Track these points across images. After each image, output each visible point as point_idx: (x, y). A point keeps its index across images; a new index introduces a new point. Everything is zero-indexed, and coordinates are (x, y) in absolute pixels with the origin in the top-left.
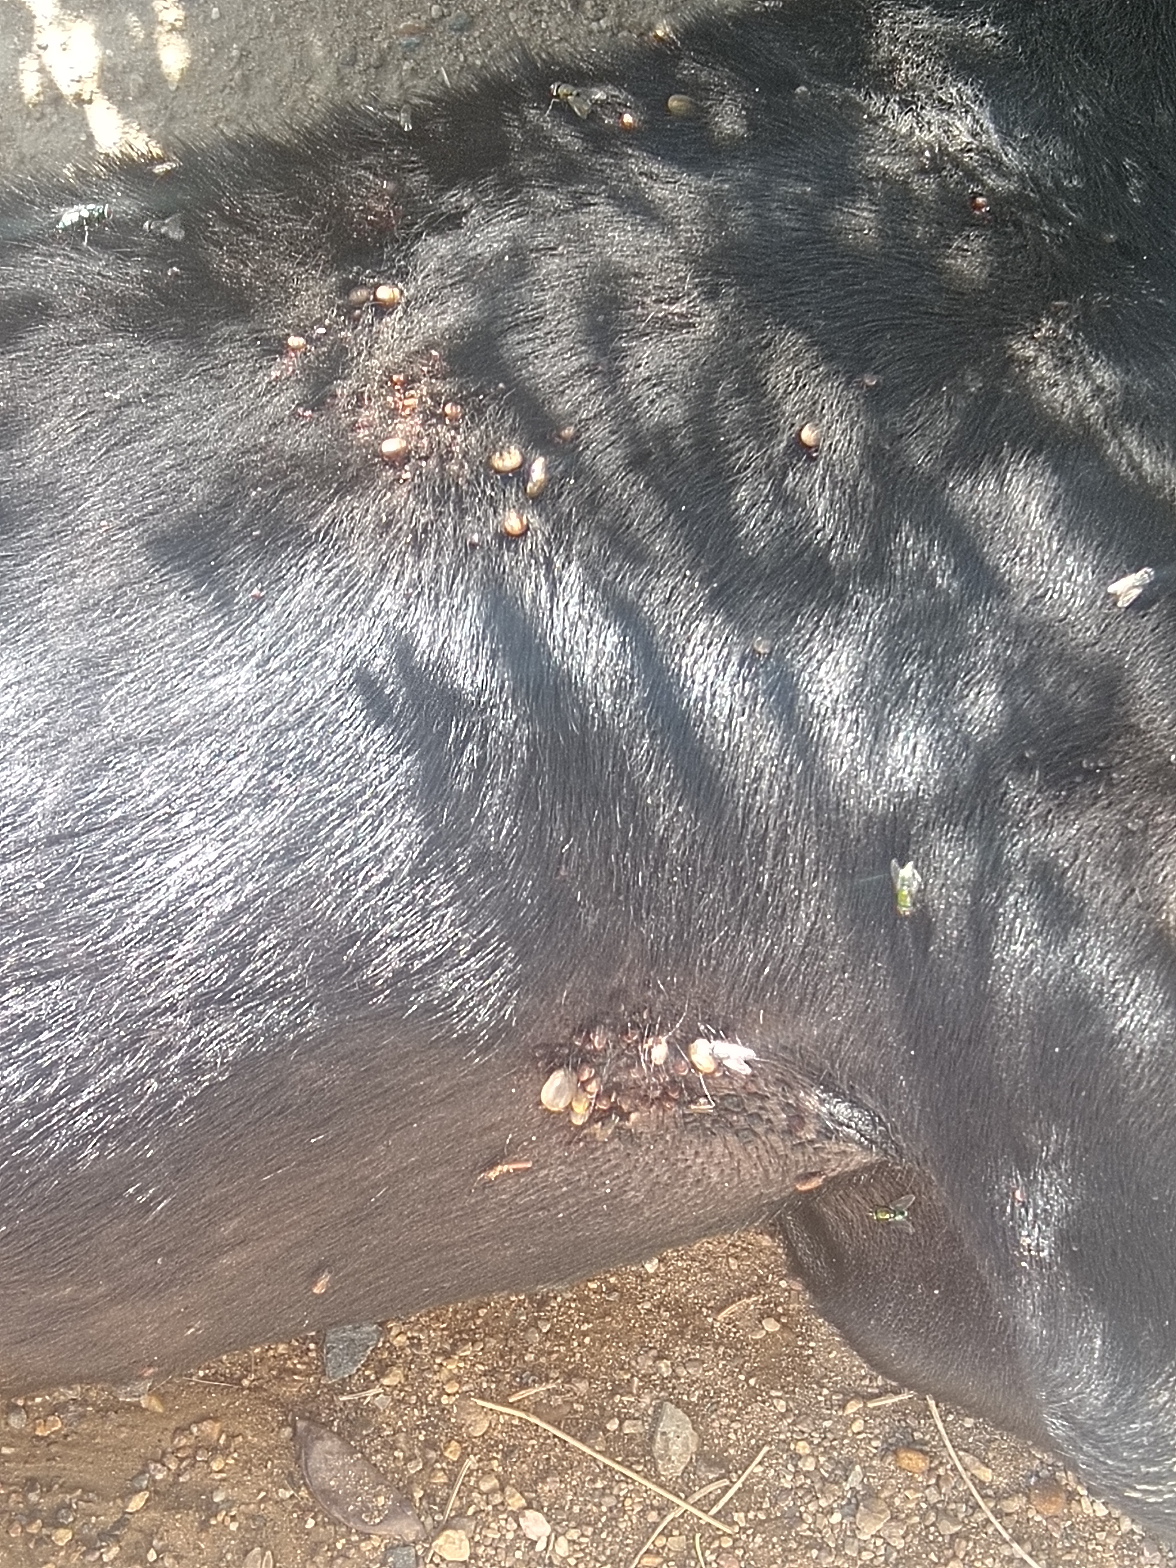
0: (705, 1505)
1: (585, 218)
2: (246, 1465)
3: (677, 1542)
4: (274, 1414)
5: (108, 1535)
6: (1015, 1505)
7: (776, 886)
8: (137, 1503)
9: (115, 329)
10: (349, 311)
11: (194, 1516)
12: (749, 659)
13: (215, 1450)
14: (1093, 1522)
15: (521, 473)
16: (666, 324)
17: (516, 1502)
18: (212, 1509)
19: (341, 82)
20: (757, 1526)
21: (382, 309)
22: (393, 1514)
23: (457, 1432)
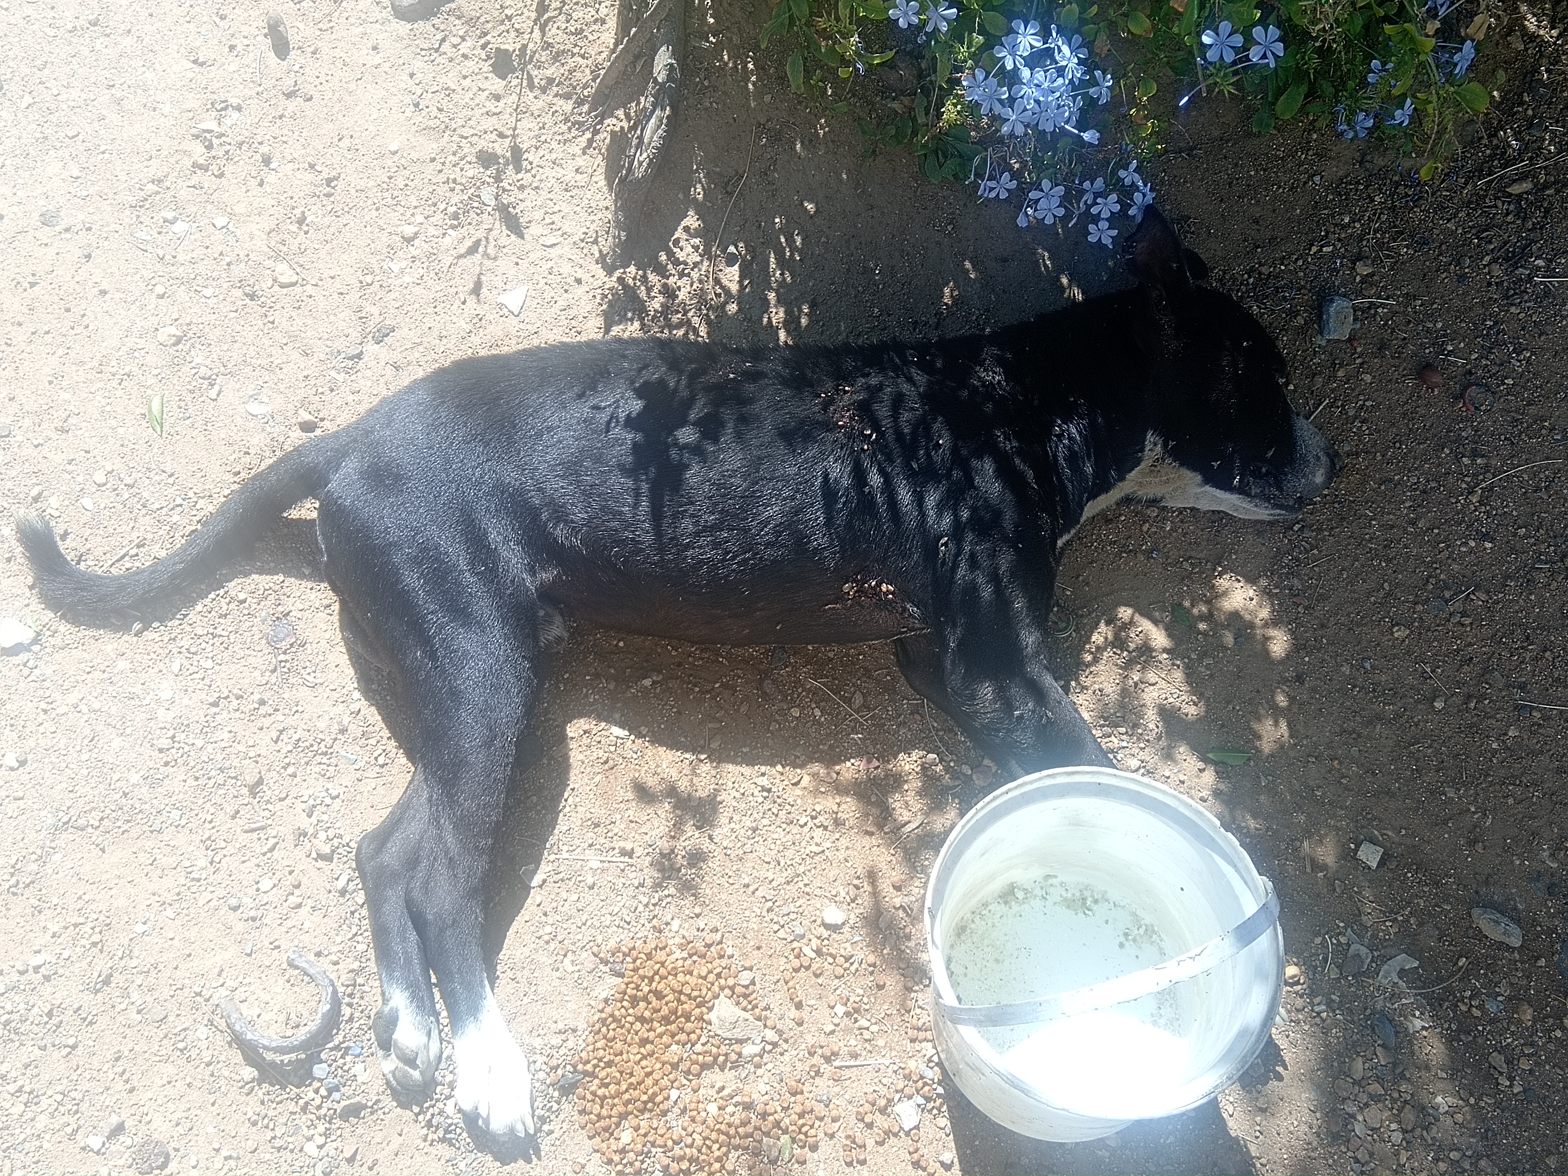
0: (862, 717)
1: (899, 381)
2: (747, 683)
3: (852, 724)
4: (756, 672)
5: (708, 692)
6: (941, 733)
7: (910, 549)
8: (717, 685)
9: (781, 384)
10: (837, 390)
11: (731, 692)
12: (915, 491)
13: (739, 677)
14: (960, 741)
15: (870, 436)
16: (912, 409)
17: (814, 706)
18: (736, 691)
19: (847, 337)
20: (874, 725)
21: (846, 392)
22: (782, 701)
23: (802, 686)
